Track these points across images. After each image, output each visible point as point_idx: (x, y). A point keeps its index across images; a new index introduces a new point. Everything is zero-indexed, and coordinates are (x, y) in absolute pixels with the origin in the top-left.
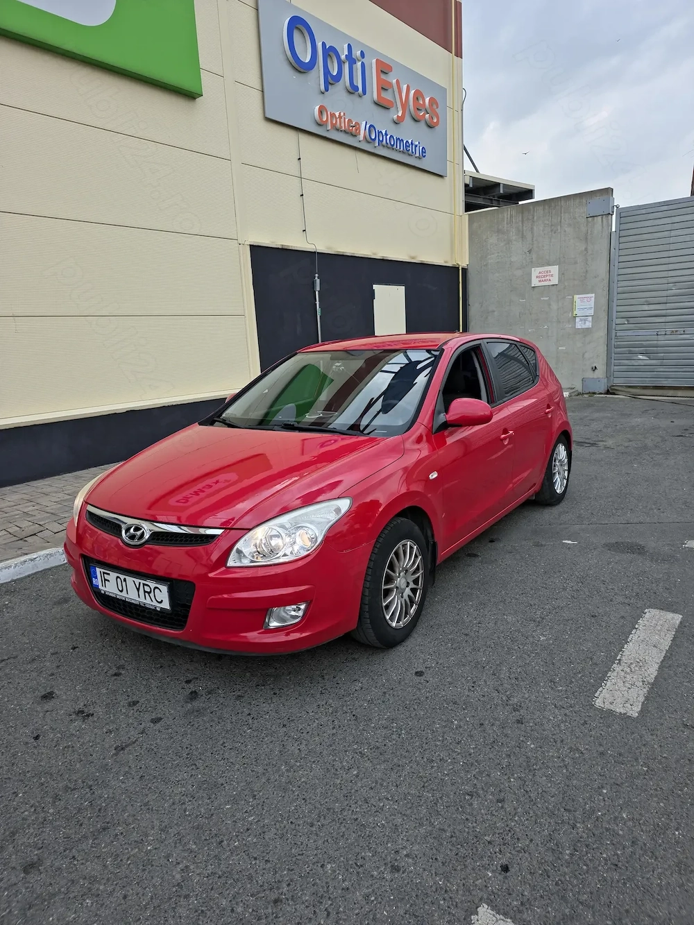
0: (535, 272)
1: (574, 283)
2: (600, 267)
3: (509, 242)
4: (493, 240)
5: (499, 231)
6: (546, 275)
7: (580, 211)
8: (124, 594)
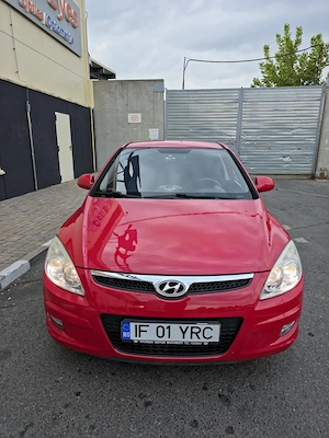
0: (130, 115)
1: (149, 122)
2: (160, 116)
3: (116, 99)
4: (107, 96)
5: (110, 92)
6: (135, 118)
7: (150, 88)
8: (166, 338)
